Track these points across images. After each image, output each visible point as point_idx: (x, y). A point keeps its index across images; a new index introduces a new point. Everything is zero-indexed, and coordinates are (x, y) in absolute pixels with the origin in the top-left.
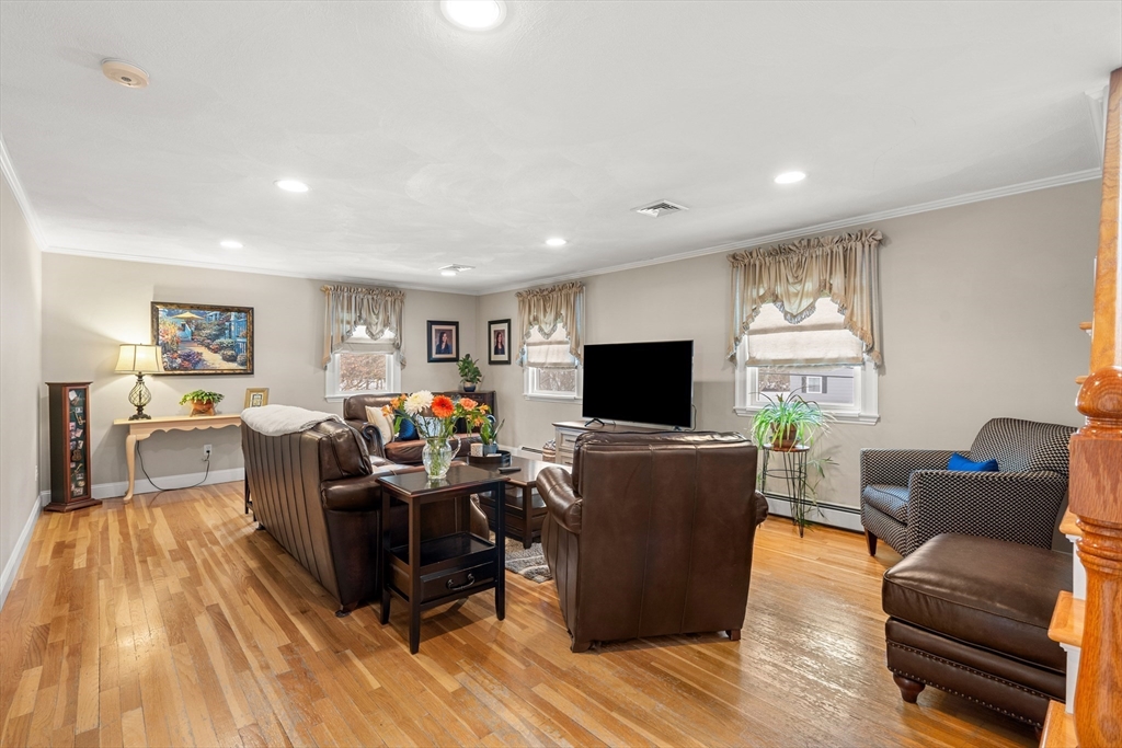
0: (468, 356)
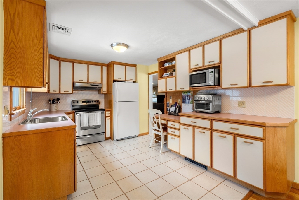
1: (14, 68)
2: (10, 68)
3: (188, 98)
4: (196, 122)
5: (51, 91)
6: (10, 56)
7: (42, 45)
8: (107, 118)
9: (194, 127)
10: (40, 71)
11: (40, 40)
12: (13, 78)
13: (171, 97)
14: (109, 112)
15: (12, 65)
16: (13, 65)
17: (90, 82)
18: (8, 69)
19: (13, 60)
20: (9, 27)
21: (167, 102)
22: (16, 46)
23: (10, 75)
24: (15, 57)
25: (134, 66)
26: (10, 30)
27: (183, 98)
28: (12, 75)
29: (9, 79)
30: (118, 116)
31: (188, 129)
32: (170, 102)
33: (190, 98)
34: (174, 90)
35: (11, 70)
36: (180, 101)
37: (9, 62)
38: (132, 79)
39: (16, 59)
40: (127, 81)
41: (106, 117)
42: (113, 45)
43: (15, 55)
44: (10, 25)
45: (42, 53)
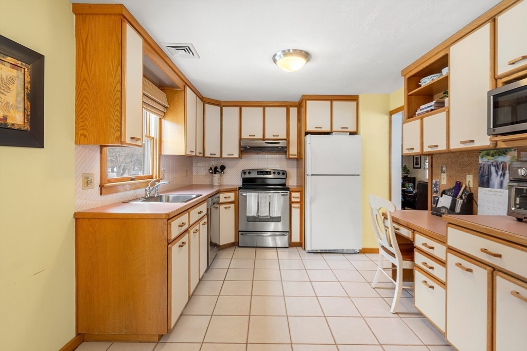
0: (405, 166)
1: (86, 118)
2: (82, 118)
3: (500, 173)
4: (500, 256)
5: (207, 155)
6: (82, 101)
7: (118, 78)
8: (293, 205)
9: (494, 271)
10: (117, 120)
11: (117, 70)
12: (85, 133)
13: (444, 169)
14: (298, 195)
15: (84, 114)
16: (86, 114)
17: (266, 137)
18: (81, 120)
19: (85, 106)
20: (82, 60)
21: (434, 181)
22: (88, 86)
23: (82, 129)
24: (87, 103)
25: (354, 98)
26: (83, 64)
27: (483, 172)
28: (84, 129)
29: (81, 135)
30: (311, 203)
31: (469, 270)
32: (440, 181)
33: (507, 172)
34: (442, 147)
35: (83, 122)
36: (470, 180)
37: (81, 111)
38: (347, 128)
39: (89, 105)
40: (334, 133)
41: (291, 203)
42: (277, 58)
43: (88, 100)
44: (82, 56)
45: (119, 91)
